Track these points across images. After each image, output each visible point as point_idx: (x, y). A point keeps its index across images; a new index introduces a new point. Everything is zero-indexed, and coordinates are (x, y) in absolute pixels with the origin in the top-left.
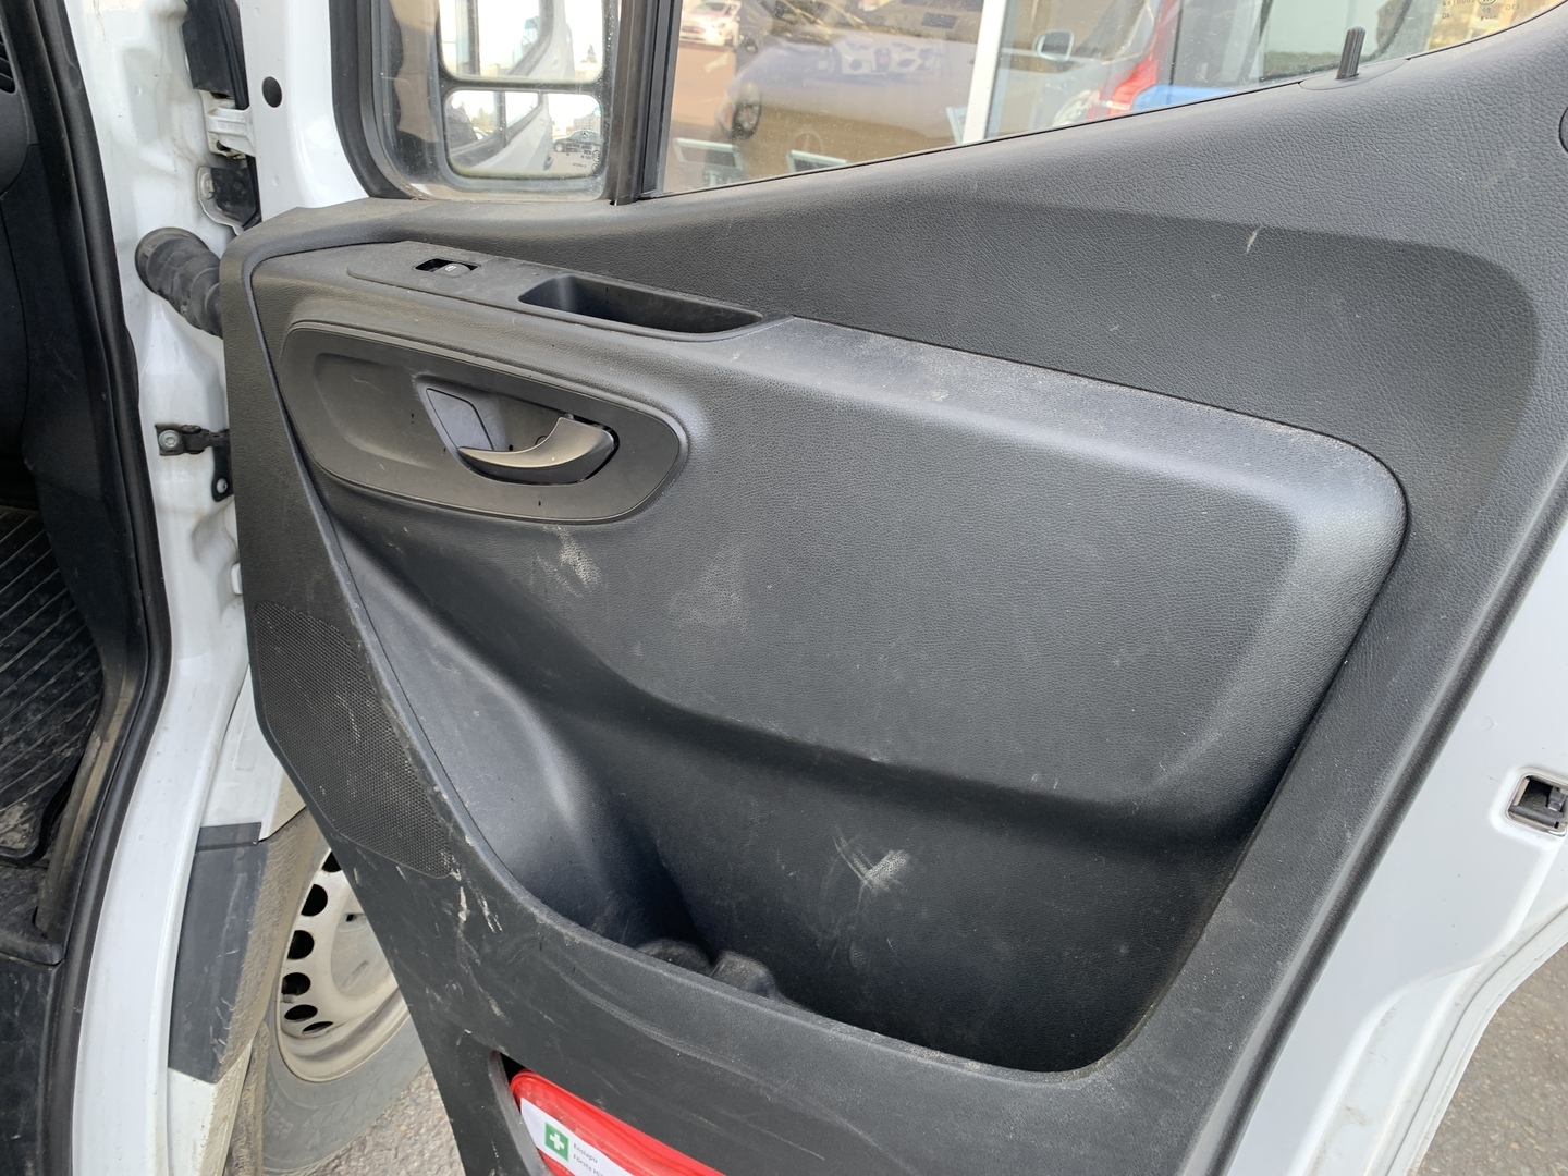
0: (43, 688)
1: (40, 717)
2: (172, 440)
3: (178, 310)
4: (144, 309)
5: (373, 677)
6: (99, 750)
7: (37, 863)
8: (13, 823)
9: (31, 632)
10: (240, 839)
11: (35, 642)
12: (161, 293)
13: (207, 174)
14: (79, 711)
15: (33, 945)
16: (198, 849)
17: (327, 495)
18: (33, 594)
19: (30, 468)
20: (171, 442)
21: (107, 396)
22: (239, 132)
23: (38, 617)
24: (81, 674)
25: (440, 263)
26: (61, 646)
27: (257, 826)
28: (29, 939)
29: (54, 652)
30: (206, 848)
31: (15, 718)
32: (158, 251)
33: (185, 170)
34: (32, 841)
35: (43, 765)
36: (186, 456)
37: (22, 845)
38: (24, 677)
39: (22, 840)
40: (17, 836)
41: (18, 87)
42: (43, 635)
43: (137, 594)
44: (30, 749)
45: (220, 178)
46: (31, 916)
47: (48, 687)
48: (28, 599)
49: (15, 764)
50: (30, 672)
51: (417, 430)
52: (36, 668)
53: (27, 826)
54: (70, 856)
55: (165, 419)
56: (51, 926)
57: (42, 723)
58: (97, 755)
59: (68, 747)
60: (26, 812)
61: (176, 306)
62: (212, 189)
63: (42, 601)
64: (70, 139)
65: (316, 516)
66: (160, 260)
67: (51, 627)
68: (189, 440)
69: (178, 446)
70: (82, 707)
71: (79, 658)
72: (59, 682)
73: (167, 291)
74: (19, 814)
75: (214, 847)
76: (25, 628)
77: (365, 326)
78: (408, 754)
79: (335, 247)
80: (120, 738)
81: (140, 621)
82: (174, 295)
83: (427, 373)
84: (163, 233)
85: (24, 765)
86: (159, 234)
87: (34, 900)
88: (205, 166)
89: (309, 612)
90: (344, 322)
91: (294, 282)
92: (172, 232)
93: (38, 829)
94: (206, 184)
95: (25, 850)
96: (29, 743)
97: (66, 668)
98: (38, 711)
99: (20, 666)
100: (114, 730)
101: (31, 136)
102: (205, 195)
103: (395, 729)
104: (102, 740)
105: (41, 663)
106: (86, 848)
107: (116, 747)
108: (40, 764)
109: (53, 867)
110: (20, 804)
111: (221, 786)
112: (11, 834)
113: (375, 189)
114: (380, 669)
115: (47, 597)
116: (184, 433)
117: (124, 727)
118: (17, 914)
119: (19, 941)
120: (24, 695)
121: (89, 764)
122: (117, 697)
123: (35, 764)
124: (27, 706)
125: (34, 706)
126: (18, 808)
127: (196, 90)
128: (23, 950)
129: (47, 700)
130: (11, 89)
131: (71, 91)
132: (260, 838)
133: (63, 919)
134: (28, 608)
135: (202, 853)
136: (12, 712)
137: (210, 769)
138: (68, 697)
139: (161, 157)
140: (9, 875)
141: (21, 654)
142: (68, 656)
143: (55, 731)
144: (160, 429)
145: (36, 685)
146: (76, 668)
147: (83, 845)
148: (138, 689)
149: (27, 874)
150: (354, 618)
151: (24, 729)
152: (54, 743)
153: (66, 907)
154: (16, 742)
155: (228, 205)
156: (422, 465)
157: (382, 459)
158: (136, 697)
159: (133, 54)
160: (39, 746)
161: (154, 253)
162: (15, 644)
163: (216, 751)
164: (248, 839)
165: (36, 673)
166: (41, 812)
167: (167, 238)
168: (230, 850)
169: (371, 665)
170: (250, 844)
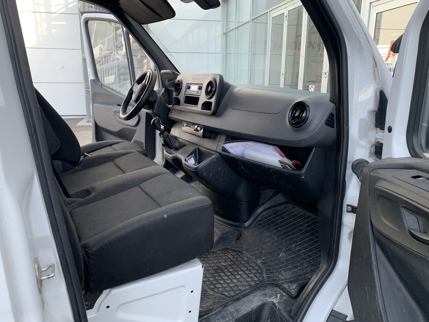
0: (309, 259)
1: (306, 266)
2: (350, 209)
3: (359, 178)
4: (351, 176)
5: (374, 285)
6: (315, 278)
7: (295, 299)
8: (294, 288)
9: (311, 245)
10: (341, 318)
11: (311, 248)
12: (356, 174)
13: (374, 147)
14: (315, 268)
15: (288, 318)
16: (330, 315)
17: (374, 231)
18: (314, 237)
19: (318, 208)
20: (349, 209)
21: (337, 195)
22: (382, 138)
23: (313, 242)
24: (318, 259)
25: (419, 177)
26: (316, 251)
27: (346, 316)
28: (288, 316)
29: (314, 252)
30: (332, 316)
31: (302, 264)
32: (357, 164)
33: (369, 146)
34: (296, 294)
35: (304, 277)
36: (352, 213)
37: (294, 294)
38: (306, 255)
39: (294, 292)
40: (293, 291)
41: (335, 127)
42: (313, 247)
43: (332, 244)
44: (302, 272)
45: (377, 148)
46: (290, 311)
47: (310, 259)
48: (312, 238)
49: (298, 274)
50: (308, 254)
51: (398, 220)
52: (309, 254)
53: (296, 290)
54: (301, 301)
55: (349, 203)
56: (293, 316)
57: (307, 267)
58: (314, 279)
59: (310, 275)
60: (297, 286)
61: (358, 177)
62: (374, 151)
63: (315, 239)
64: (343, 138)
65: (370, 236)
66: (357, 166)
67: (315, 246)
68: (353, 210)
69: (351, 210)
70: (316, 267)
71: (319, 255)
72: (313, 259)
73: (357, 173)
74: (295, 286)
75: (334, 316)
76: (310, 244)
77: (391, 190)
78: (379, 312)
79: (394, 169)
80: (320, 278)
81: (332, 251)
82: (358, 174)
83: (404, 205)
84: (360, 160)
85: (300, 275)
86: (359, 160)
87: (292, 308)
88: (374, 145)
89: (364, 261)
90: (386, 188)
91: (379, 176)
92: (362, 160)
93: (298, 291)
94: (373, 149)
95: (294, 295)
96: (302, 271)
97: (315, 256)
98: (306, 264)
99: (306, 252)
100: (319, 275)
101: (335, 137)
102: (372, 152)
103: (377, 303)
104: (316, 276)
105: (311, 253)
106: (305, 300)
107: (318, 279)
108: (303, 276)
109: (298, 301)
110: (296, 284)
111: (340, 301)
112: (292, 290)
113: (413, 155)
114: (377, 284)
115: (316, 238)
116: (353, 208)
117: (321, 275)
118: (288, 309)
119: (286, 316)
120: (305, 259)
121: (312, 281)
122: (322, 267)
123: (302, 276)
124: (305, 262)
125: (306, 263)
126: (296, 285)
127: (376, 128)
128: (286, 318)
129: (309, 262)
130: (333, 127)
131: (345, 128)
132: (347, 320)
133: (296, 315)
134: (311, 240)
135: (331, 317)
136: (302, 262)
137: (338, 295)
138: (313, 263)
139: (364, 143)
140: (289, 299)
141: (307, 250)
142: (316, 254)
143: (308, 270)
144: (348, 205)
145: (308, 258)
146: (317, 257)
147: (304, 300)
148: (327, 267)
149: (293, 301)
150: (373, 267)
151: (303, 267)
152: (307, 273)
153: (297, 312)
154: (300, 269)
155: (378, 155)
156: (398, 230)
157: (388, 226)
158: (326, 269)
159: (362, 120)
160: (304, 272)
161: (356, 164)
162: (307, 247)
163: (341, 291)
164: (343, 319)
165: (309, 255)
166: (300, 288)
167: (360, 161)
168: (338, 319)
169: (375, 281)
170: (343, 320)
